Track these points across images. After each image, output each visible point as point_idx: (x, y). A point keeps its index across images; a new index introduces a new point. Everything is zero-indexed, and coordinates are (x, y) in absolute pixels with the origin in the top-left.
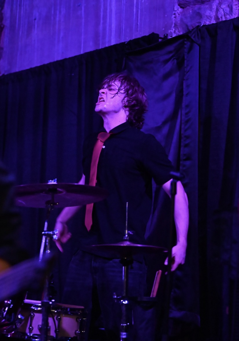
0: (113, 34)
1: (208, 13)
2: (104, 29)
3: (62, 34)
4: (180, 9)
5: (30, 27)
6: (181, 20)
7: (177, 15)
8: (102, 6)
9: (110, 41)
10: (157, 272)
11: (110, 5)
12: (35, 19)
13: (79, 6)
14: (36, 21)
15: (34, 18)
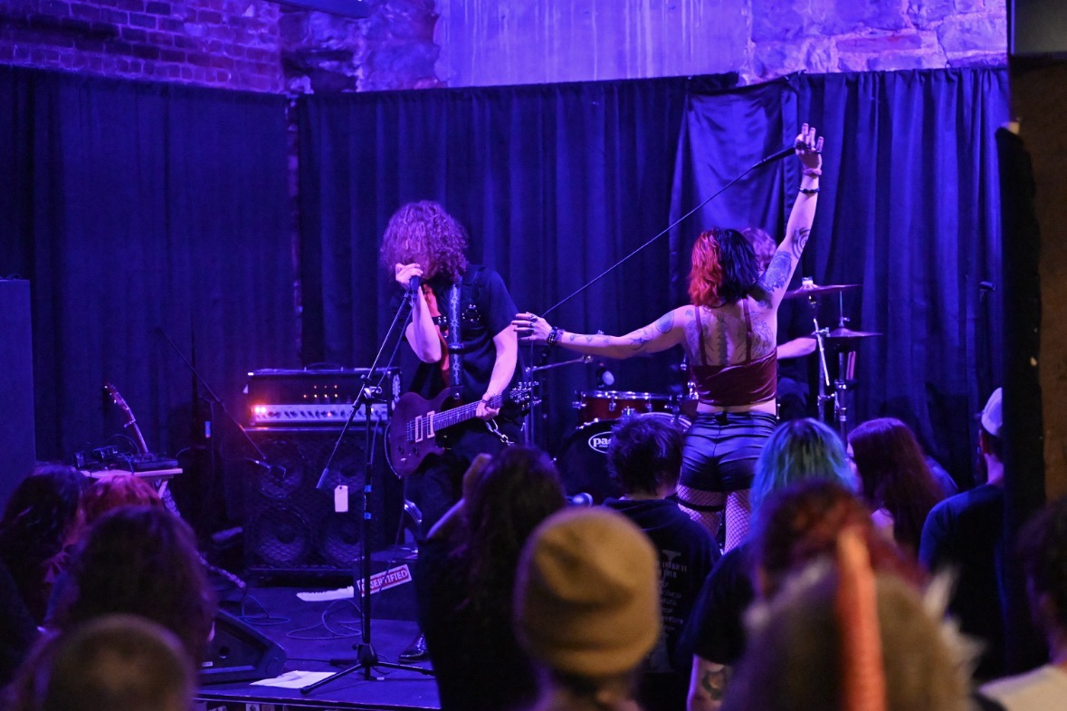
0: (649, 59)
1: (795, 54)
2: (634, 50)
3: (556, 44)
4: (753, 45)
5: (494, 27)
6: (756, 56)
7: (749, 50)
8: (628, 17)
9: (644, 71)
10: (850, 353)
11: (642, 21)
12: (503, 17)
13: (586, 13)
14: (505, 20)
15: (500, 16)
